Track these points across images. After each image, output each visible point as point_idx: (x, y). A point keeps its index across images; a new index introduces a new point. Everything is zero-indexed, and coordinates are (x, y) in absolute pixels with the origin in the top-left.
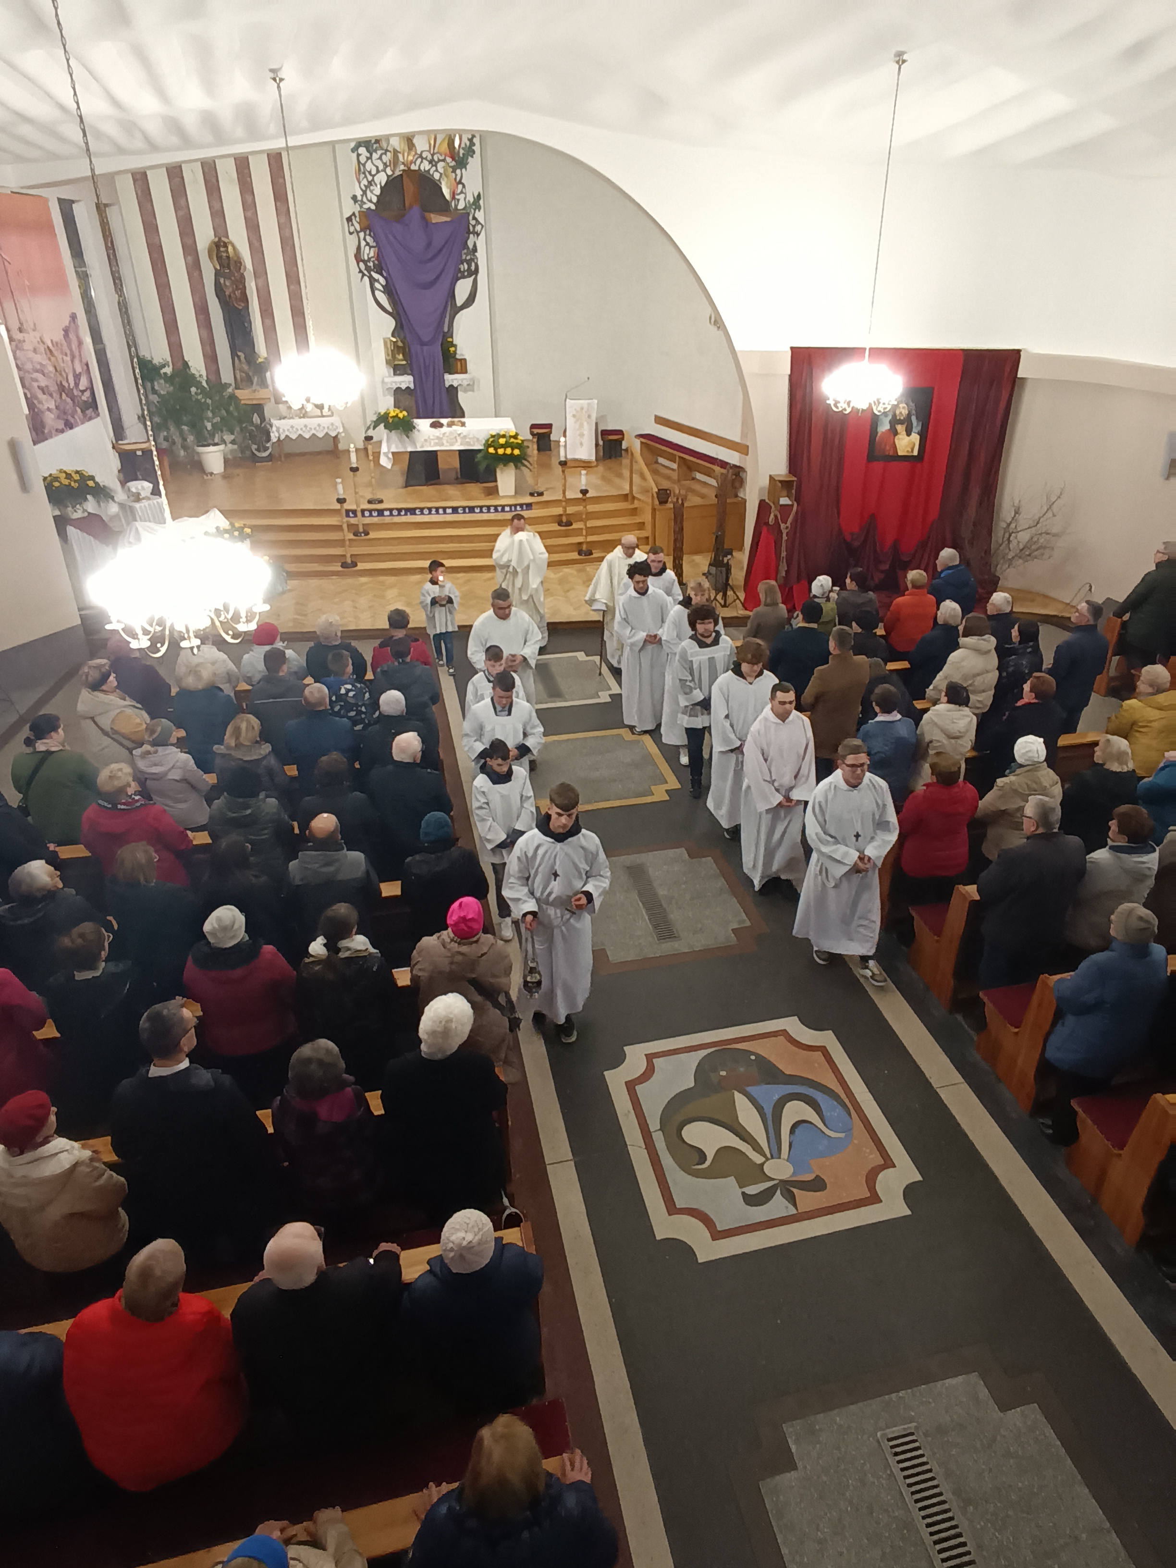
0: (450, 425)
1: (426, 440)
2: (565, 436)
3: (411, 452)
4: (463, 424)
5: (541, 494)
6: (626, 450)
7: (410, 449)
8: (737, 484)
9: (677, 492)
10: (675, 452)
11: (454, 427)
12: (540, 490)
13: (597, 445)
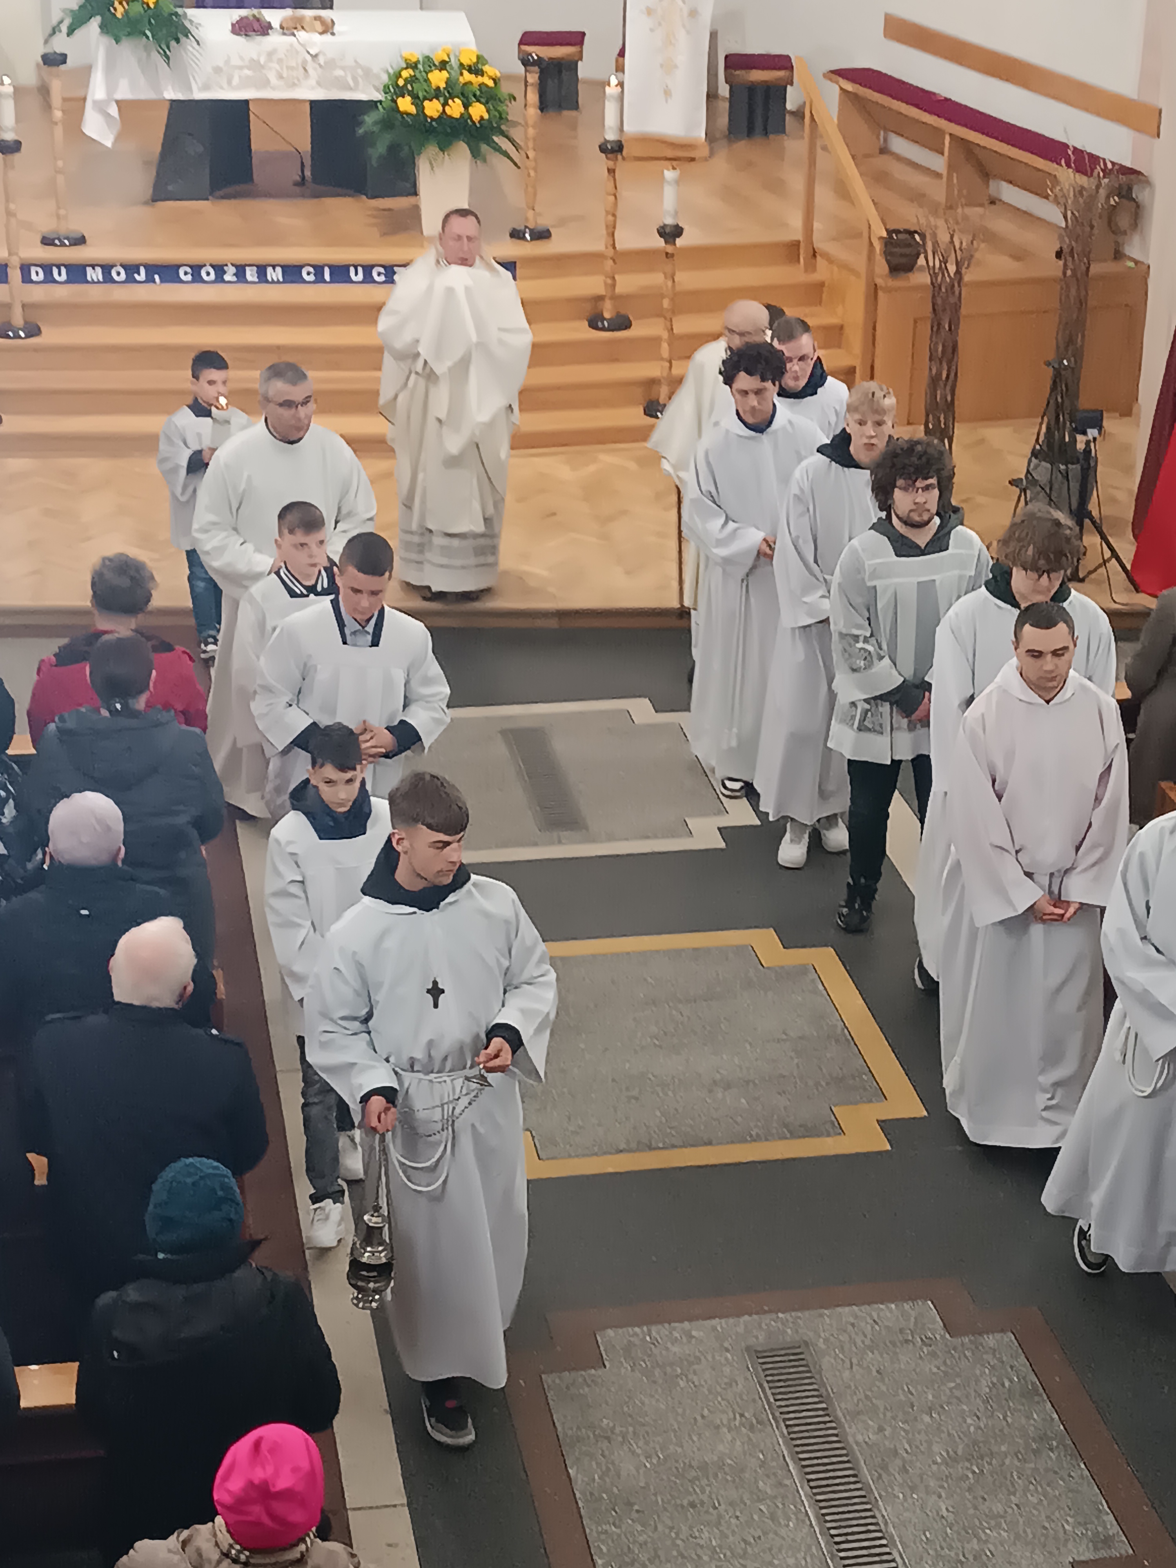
0: (287, 29)
1: (218, 70)
2: (620, 68)
3: (175, 104)
4: (328, 28)
5: (542, 235)
6: (799, 114)
7: (171, 94)
8: (1123, 221)
9: (943, 237)
10: (942, 123)
11: (301, 35)
12: (543, 222)
13: (712, 96)
